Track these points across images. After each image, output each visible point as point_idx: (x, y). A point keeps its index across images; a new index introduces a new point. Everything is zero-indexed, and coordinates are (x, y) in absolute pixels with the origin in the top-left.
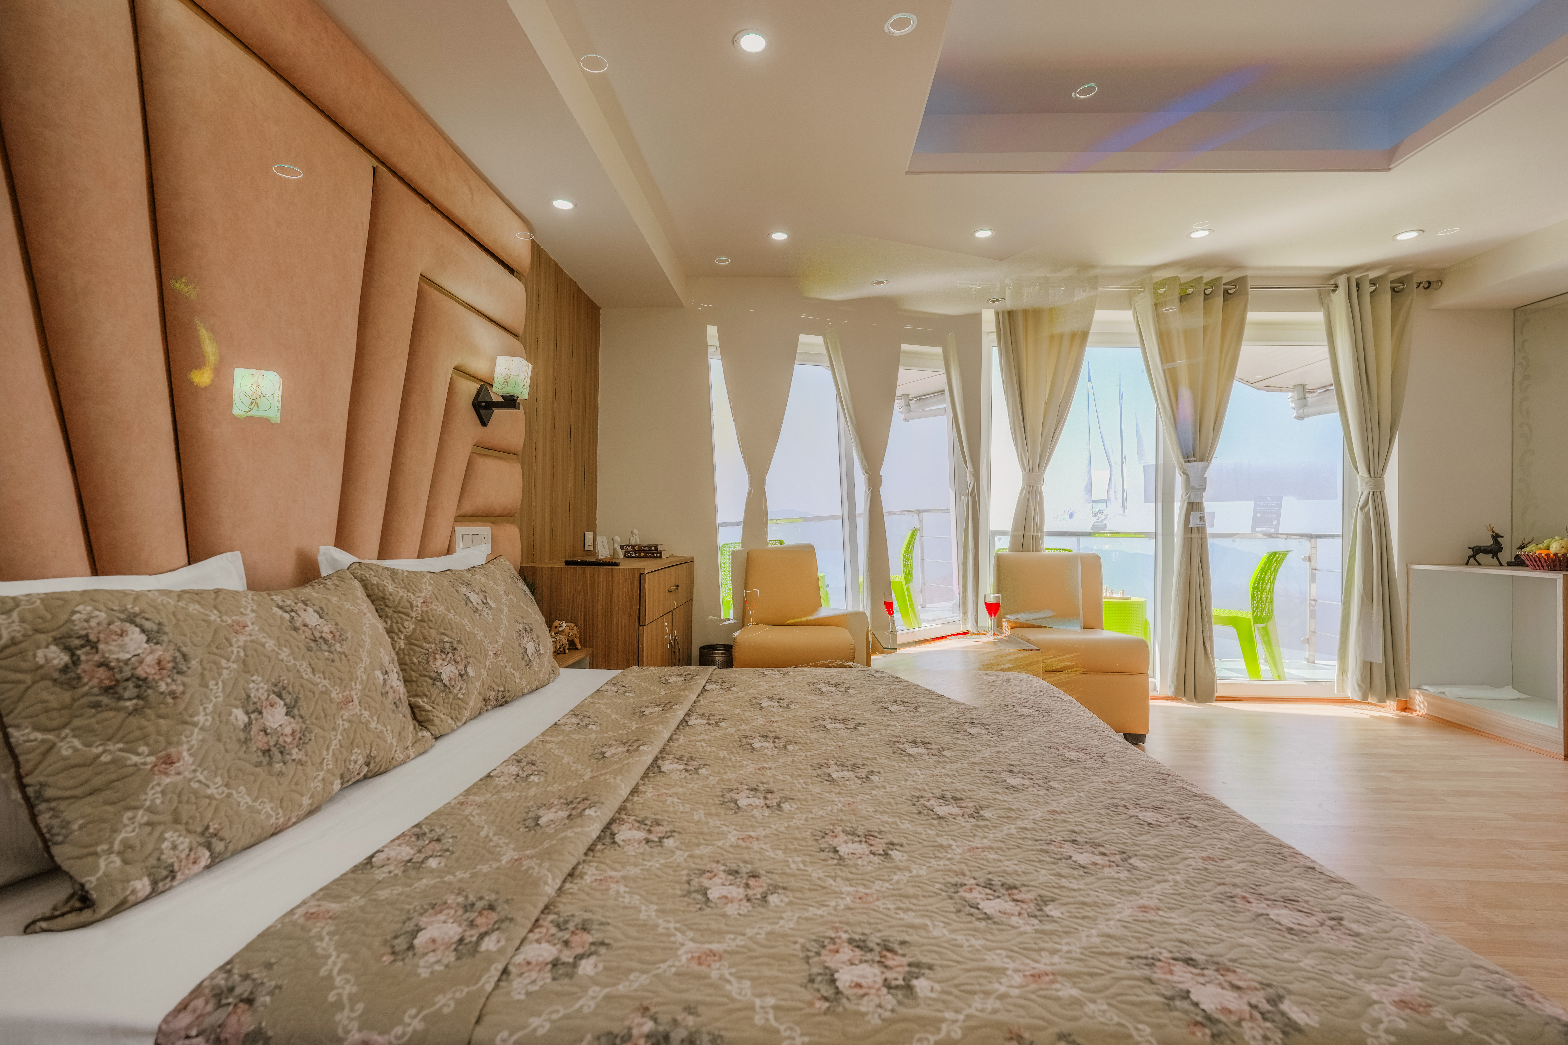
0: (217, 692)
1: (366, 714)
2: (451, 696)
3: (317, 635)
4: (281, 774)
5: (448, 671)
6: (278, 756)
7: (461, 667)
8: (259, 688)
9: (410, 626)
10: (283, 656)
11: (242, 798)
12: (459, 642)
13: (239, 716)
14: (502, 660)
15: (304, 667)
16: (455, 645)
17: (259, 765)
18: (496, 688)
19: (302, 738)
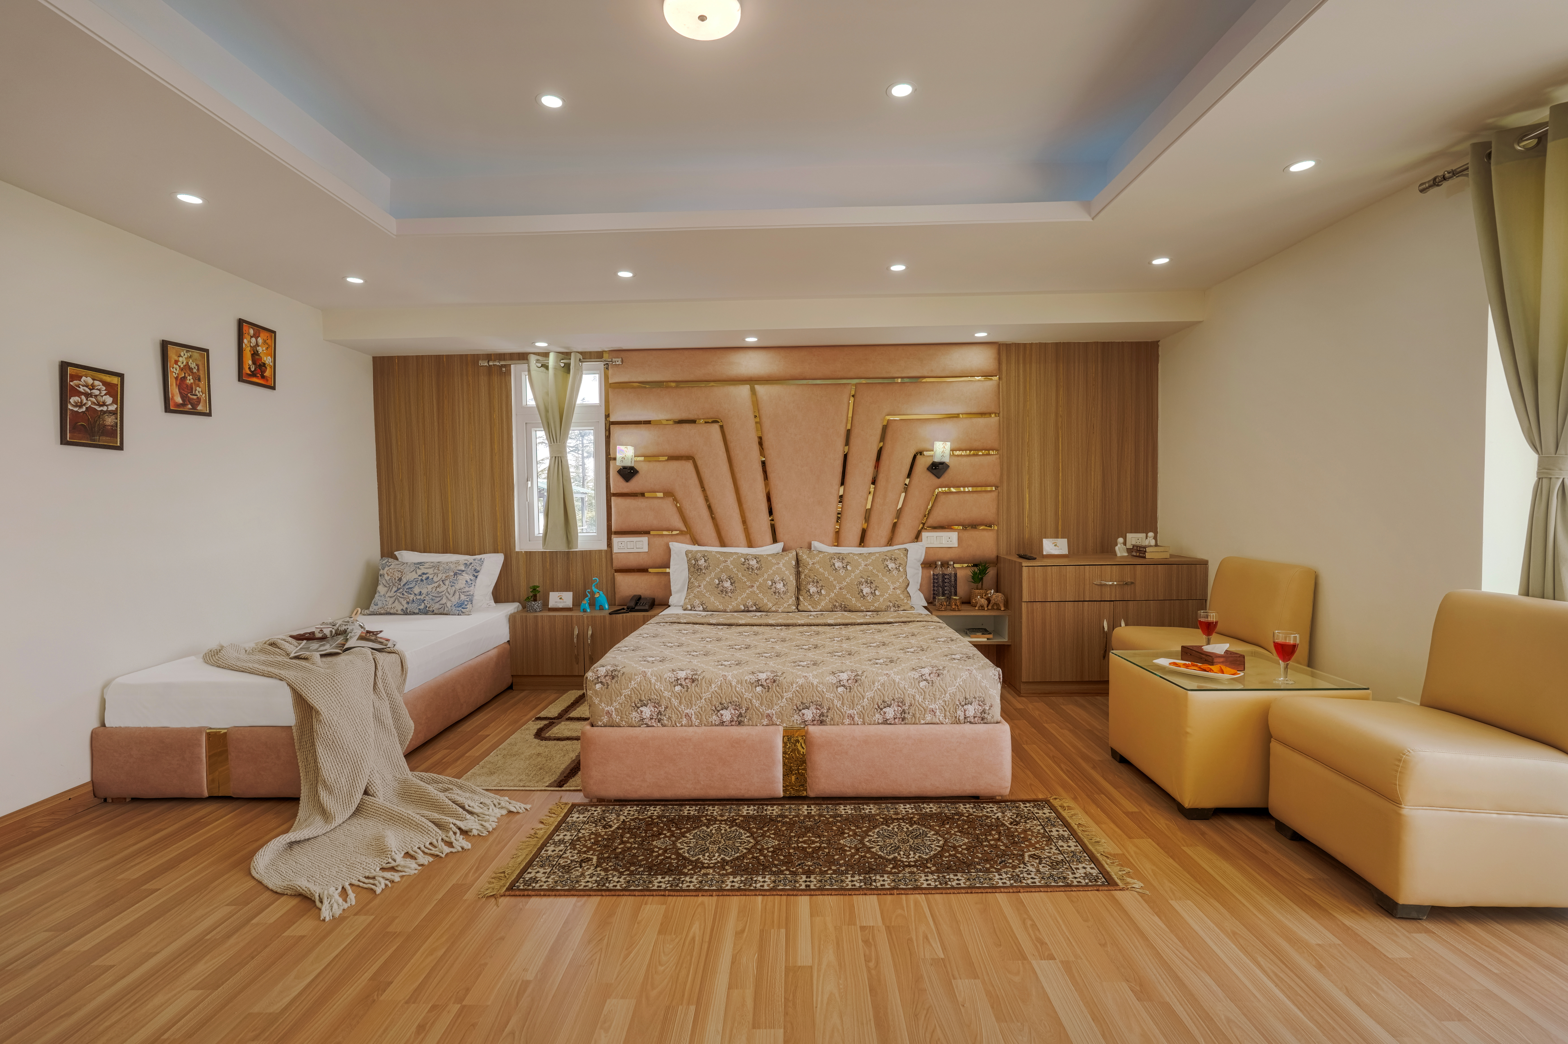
0: (713, 575)
1: (758, 592)
2: (812, 599)
3: (750, 567)
4: (724, 597)
5: (813, 589)
6: (725, 593)
7: (819, 589)
8: (724, 576)
9: (807, 571)
10: (734, 570)
11: (712, 599)
12: (820, 580)
13: (717, 582)
14: (844, 591)
15: (740, 575)
16: (818, 580)
17: (719, 593)
18: (840, 602)
19: (732, 592)
